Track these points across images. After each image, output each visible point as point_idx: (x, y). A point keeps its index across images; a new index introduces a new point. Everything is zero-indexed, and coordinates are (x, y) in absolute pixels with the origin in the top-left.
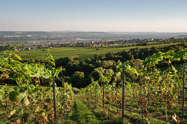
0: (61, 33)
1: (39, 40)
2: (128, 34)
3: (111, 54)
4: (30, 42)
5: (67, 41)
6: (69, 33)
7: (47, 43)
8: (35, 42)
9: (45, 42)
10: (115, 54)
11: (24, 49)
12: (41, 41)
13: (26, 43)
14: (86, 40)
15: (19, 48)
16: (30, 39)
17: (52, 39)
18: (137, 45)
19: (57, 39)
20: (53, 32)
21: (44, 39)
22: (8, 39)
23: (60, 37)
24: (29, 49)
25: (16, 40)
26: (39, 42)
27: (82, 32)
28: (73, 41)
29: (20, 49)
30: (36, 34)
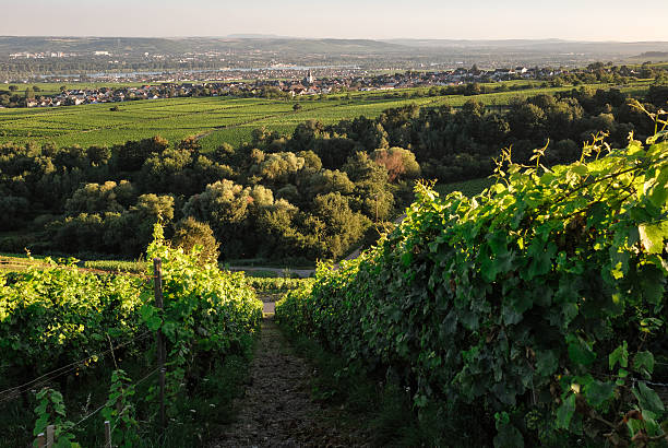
0: (217, 44)
1: (135, 68)
2: (463, 46)
3: (313, 127)
4: (101, 75)
5: (234, 74)
6: (248, 44)
7: (161, 79)
8: (117, 76)
9: (151, 75)
10: (329, 129)
11: (59, 103)
12: (141, 72)
13: (84, 79)
14: (305, 69)
15: (43, 98)
16: (103, 65)
17: (183, 65)
18: (443, 93)
19: (201, 66)
20: (190, 39)
21: (154, 65)
22: (22, 65)
23: (215, 58)
24: (78, 102)
25: (50, 69)
26: (134, 75)
27: (293, 40)
28: (256, 73)
29: (43, 104)
30: (128, 48)
